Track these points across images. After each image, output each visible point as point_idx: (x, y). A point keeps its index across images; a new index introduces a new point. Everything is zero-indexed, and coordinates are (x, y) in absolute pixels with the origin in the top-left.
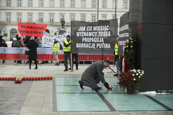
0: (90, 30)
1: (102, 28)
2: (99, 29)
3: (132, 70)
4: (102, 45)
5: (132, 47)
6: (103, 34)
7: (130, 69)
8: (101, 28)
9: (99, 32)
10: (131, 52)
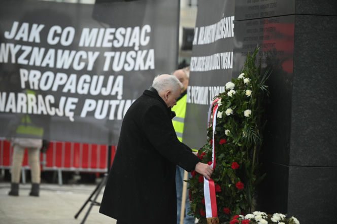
0: (64, 43)
1: (124, 36)
2: (110, 41)
3: (249, 216)
4: (110, 107)
5: (247, 113)
6: (126, 62)
7: (239, 210)
8: (115, 38)
9: (108, 55)
10: (244, 134)
